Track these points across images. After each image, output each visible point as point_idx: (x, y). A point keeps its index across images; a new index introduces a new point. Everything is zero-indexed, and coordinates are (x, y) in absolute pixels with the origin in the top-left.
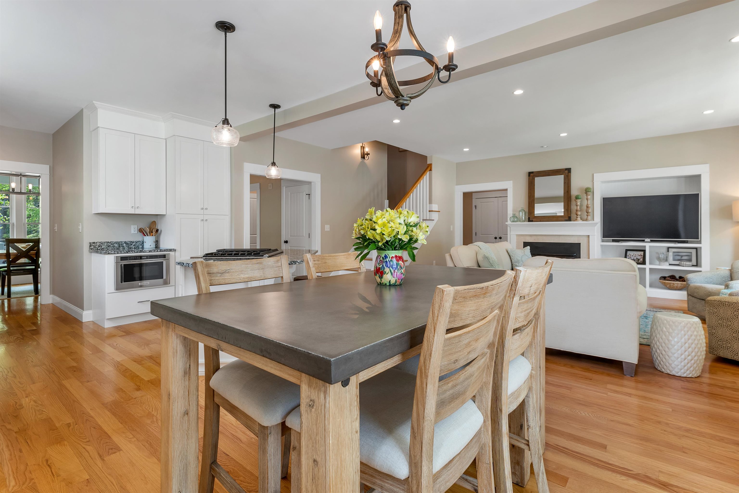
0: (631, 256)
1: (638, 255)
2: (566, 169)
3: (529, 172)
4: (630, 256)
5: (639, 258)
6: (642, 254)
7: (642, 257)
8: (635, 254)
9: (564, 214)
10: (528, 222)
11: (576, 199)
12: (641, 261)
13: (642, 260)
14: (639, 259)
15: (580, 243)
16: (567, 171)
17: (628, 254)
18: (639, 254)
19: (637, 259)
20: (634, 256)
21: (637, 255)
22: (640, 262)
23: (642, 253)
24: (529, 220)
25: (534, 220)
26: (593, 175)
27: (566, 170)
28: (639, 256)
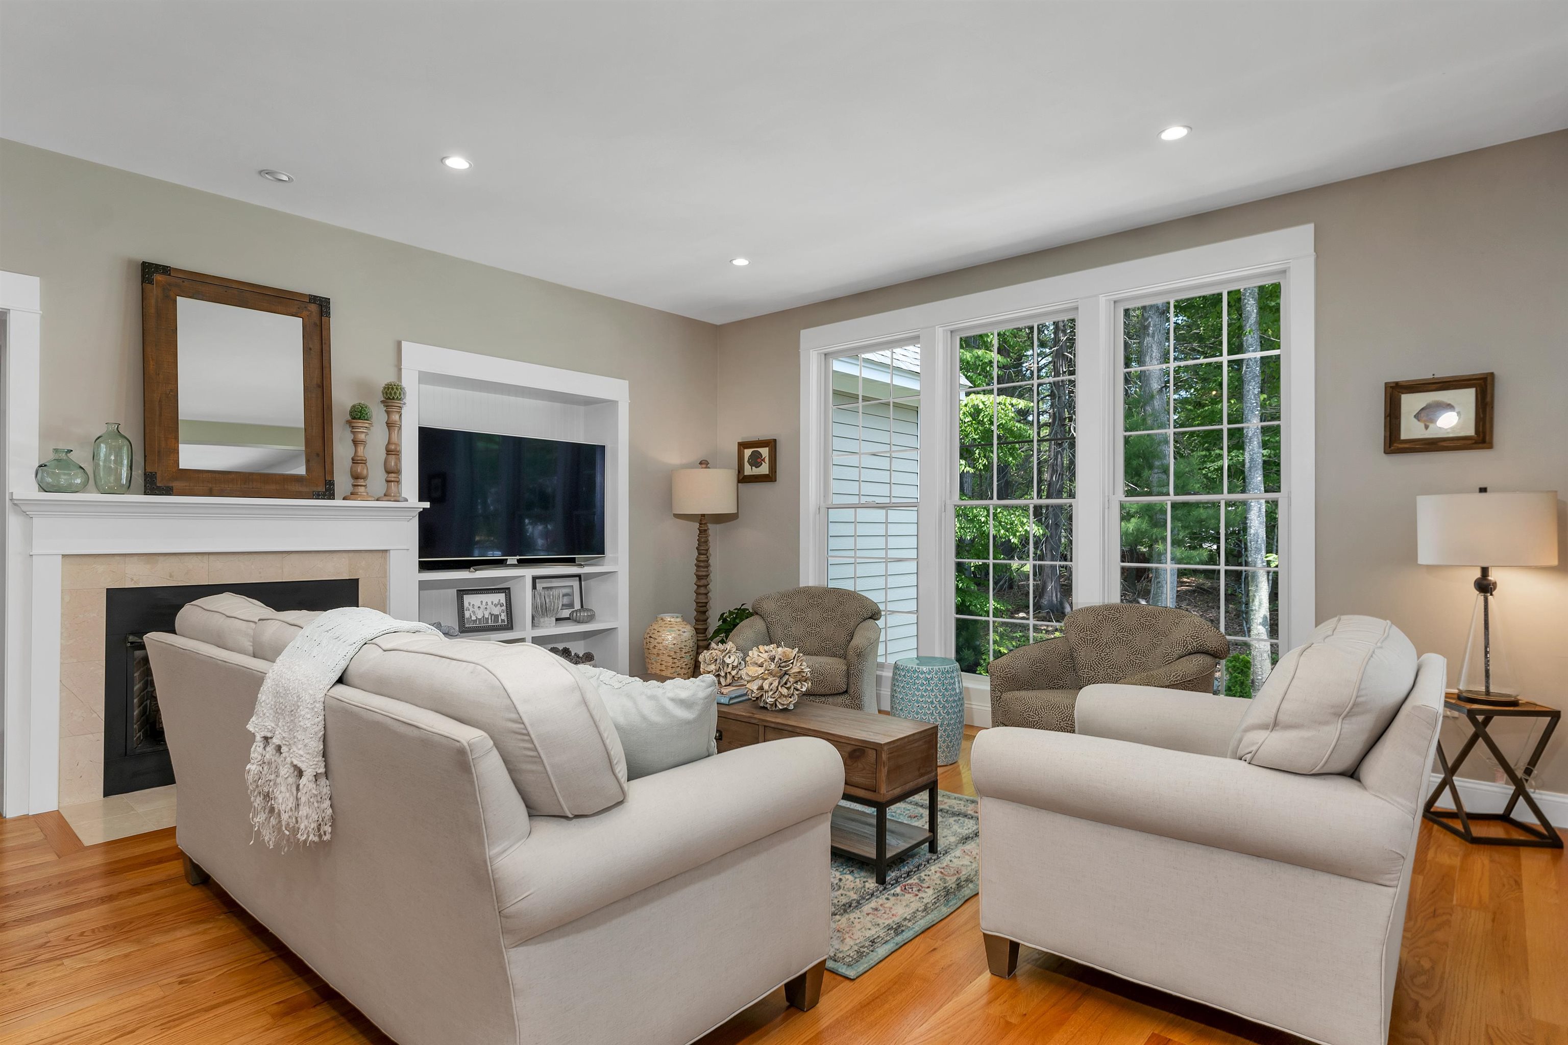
0: (476, 608)
1: (492, 603)
2: (314, 299)
3: (144, 263)
4: (471, 609)
5: (496, 611)
6: (503, 601)
7: (504, 608)
8: (484, 603)
9: (308, 470)
10: (145, 494)
11: (354, 418)
12: (503, 621)
13: (503, 616)
14: (497, 617)
15: (358, 580)
16: (313, 308)
17: (466, 604)
18: (496, 602)
19: (492, 615)
20: (483, 607)
21: (490, 603)
22: (500, 623)
23: (501, 597)
24: (152, 486)
25: (176, 485)
26: (399, 344)
27: (314, 303)
28: (496, 605)
